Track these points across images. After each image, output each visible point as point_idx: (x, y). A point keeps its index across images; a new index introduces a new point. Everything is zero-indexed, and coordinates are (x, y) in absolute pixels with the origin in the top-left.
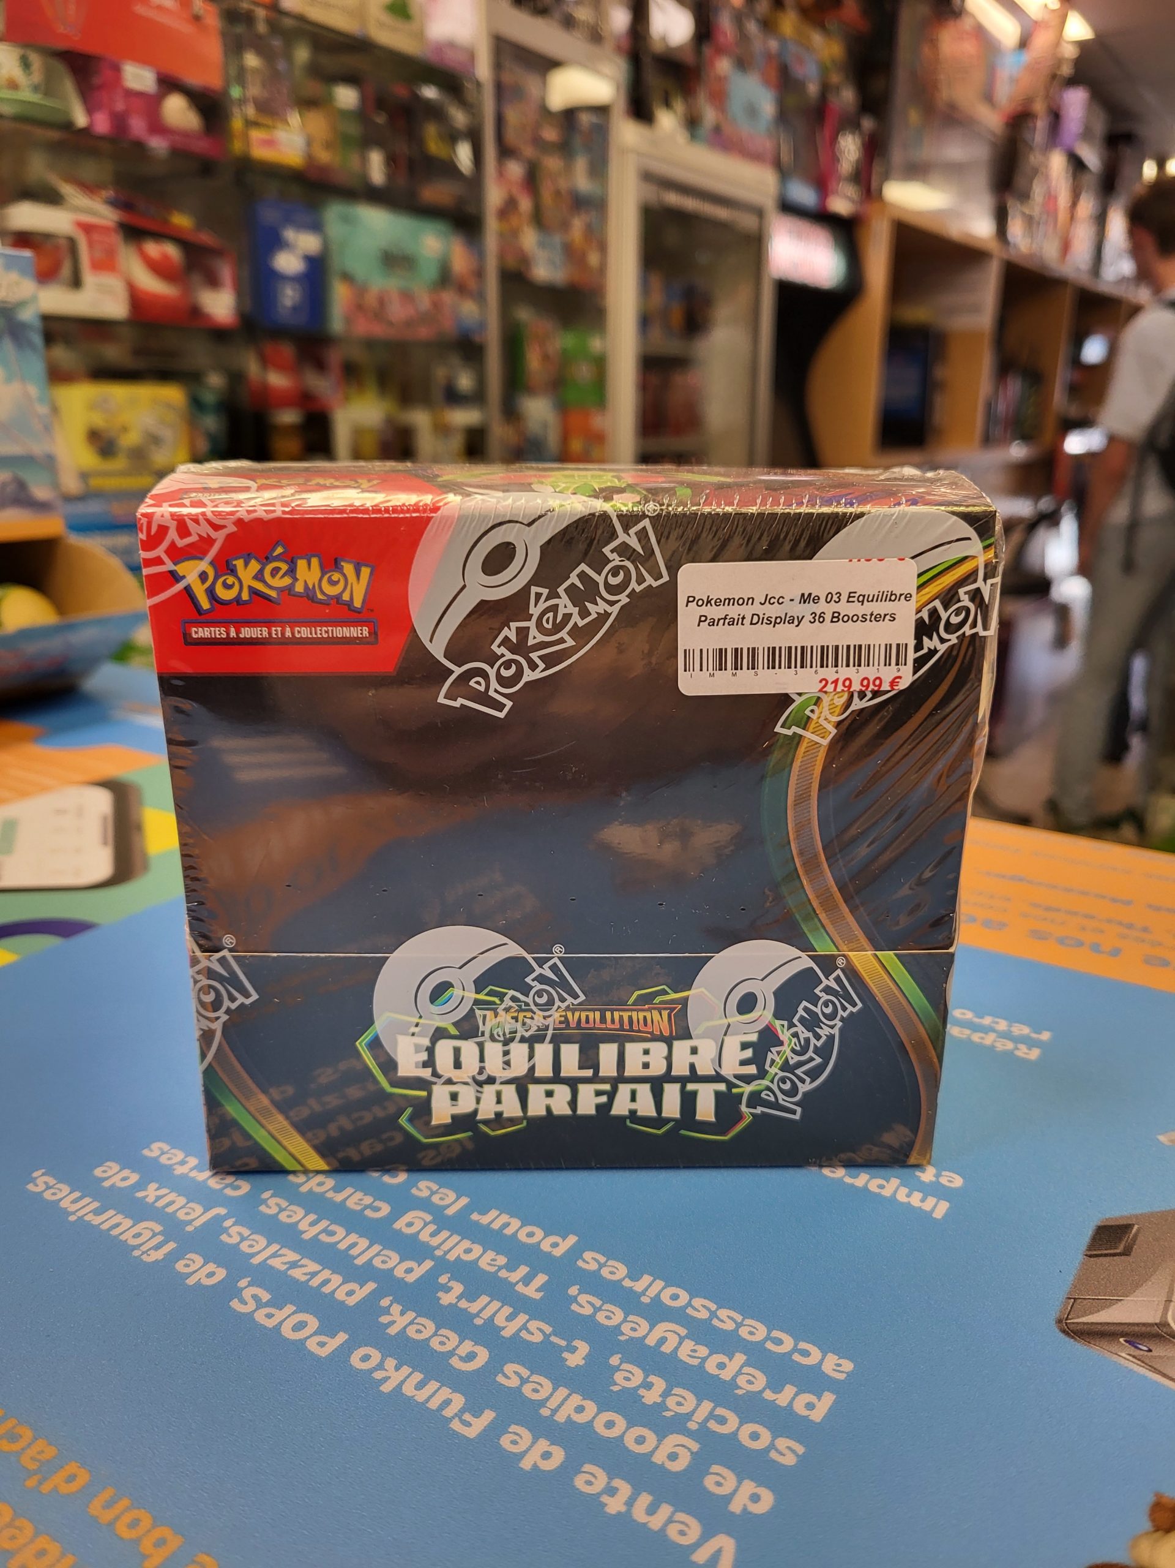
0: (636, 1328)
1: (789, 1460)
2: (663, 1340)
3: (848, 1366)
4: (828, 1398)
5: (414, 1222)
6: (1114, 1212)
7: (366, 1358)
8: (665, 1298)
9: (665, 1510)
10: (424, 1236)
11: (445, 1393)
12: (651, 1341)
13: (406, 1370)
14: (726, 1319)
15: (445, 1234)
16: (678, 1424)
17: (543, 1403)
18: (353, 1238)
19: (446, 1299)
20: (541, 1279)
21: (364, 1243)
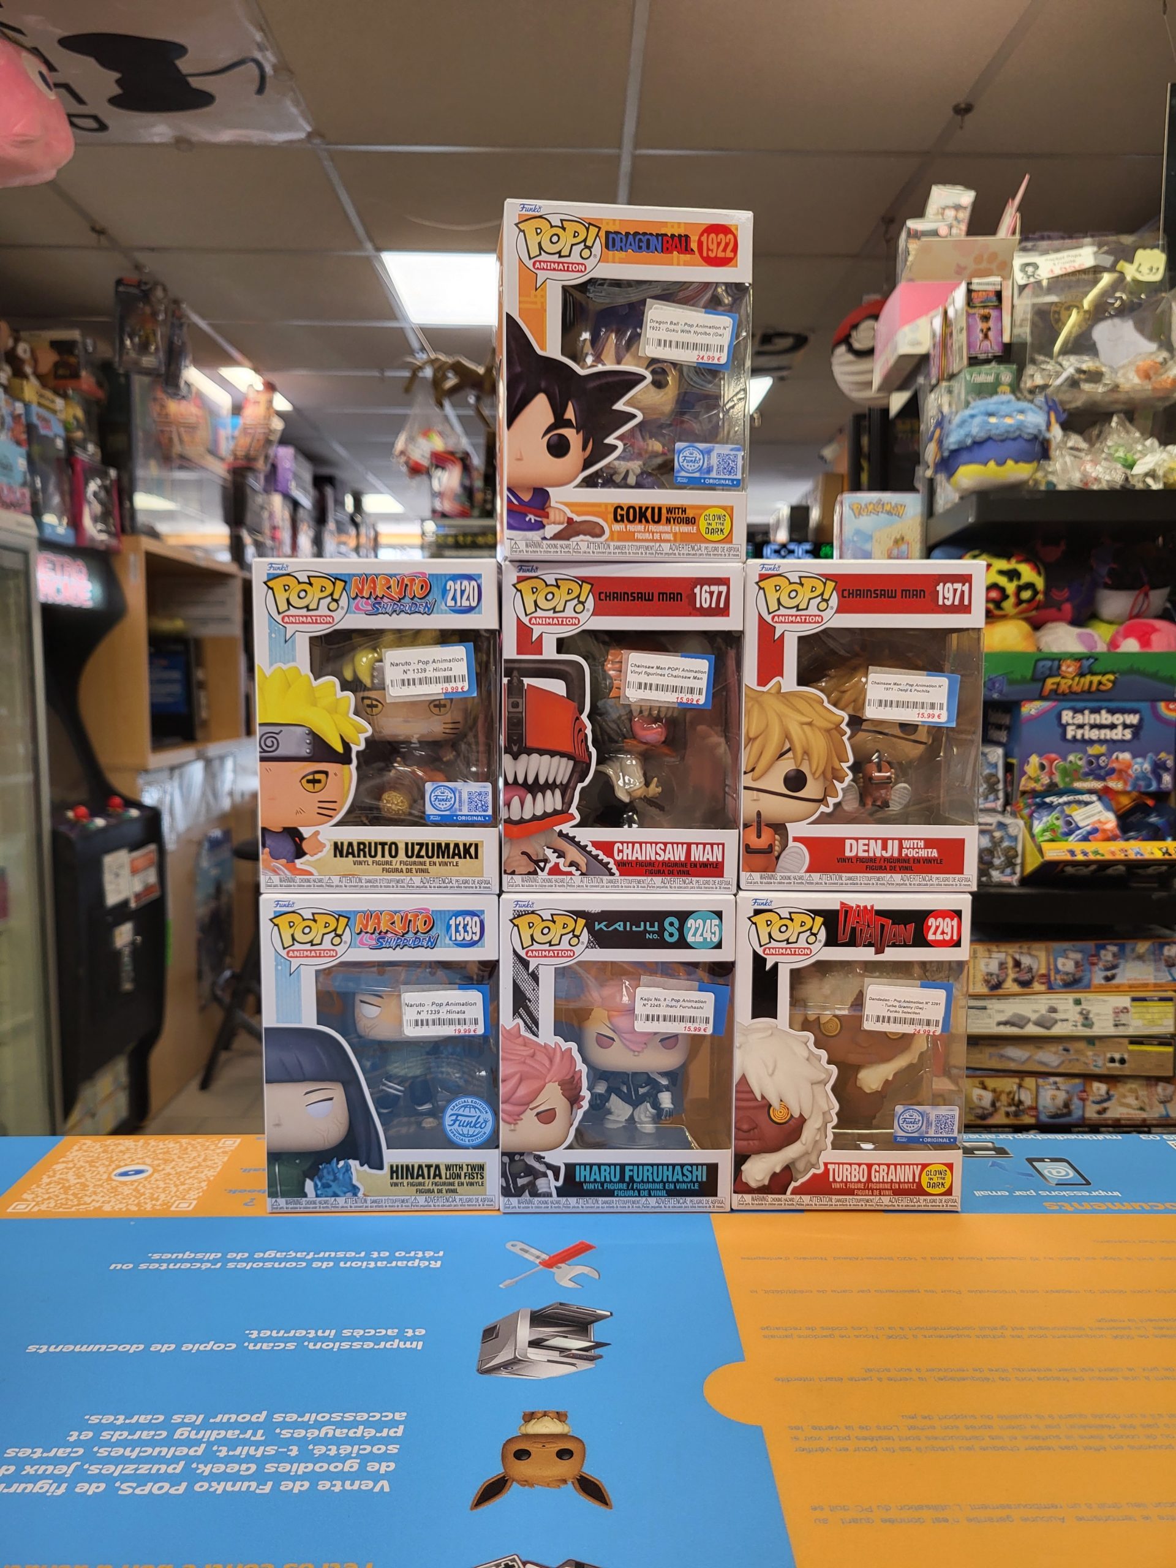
0: (313, 1433)
1: (396, 1451)
2: (327, 1433)
3: (405, 1414)
4: (401, 1427)
5: (181, 1434)
6: (488, 1323)
7: (201, 1487)
8: (319, 1418)
9: (357, 1483)
10: (193, 1436)
11: (246, 1484)
12: (322, 1435)
13: (223, 1484)
14: (349, 1417)
15: (202, 1432)
16: (349, 1456)
17: (290, 1471)
18: (157, 1450)
19: (222, 1455)
20: (260, 1432)
21: (165, 1450)
